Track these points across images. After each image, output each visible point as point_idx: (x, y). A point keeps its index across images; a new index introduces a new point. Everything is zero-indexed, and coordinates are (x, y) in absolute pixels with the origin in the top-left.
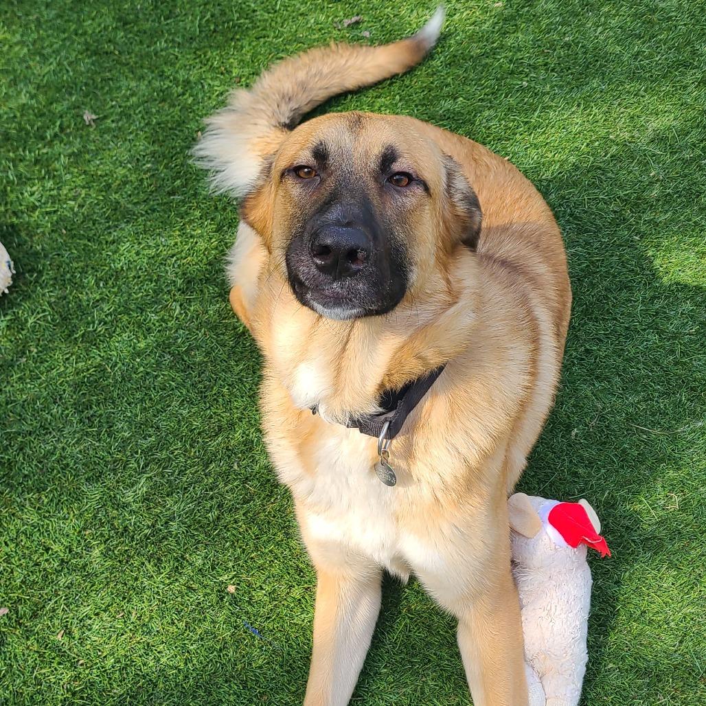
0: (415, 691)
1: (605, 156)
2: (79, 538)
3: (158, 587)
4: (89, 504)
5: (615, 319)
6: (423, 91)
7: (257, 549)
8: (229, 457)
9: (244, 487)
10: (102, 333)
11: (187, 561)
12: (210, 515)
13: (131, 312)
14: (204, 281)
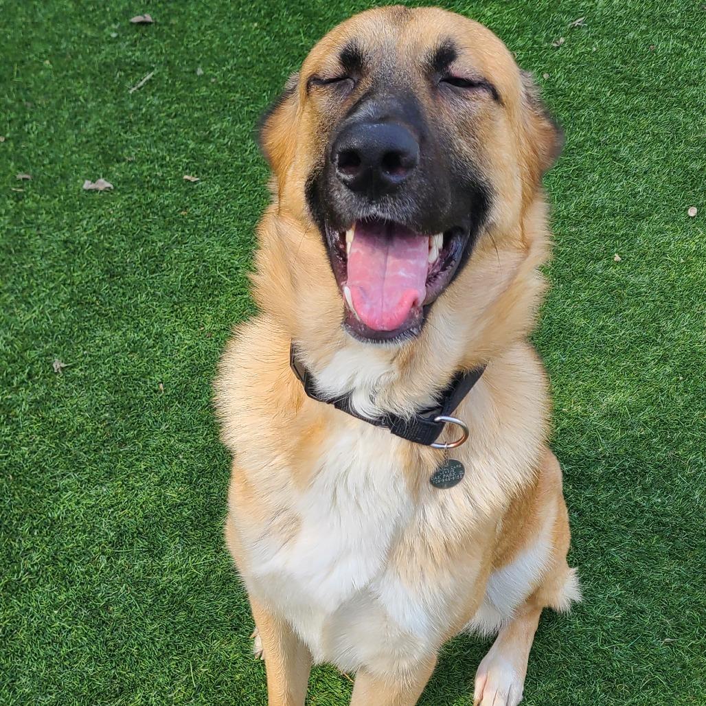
10: (25, 583)
13: (59, 563)
14: (135, 535)
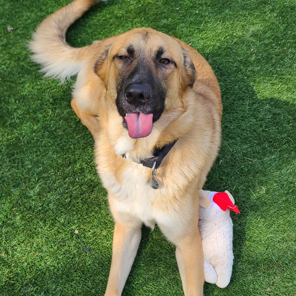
0: (156, 273)
1: (232, 43)
2: (10, 212)
3: (45, 232)
4: (14, 197)
5: (237, 113)
6: (154, 16)
7: (87, 214)
8: (74, 175)
9: (81, 188)
11: (57, 220)
12: (66, 200)
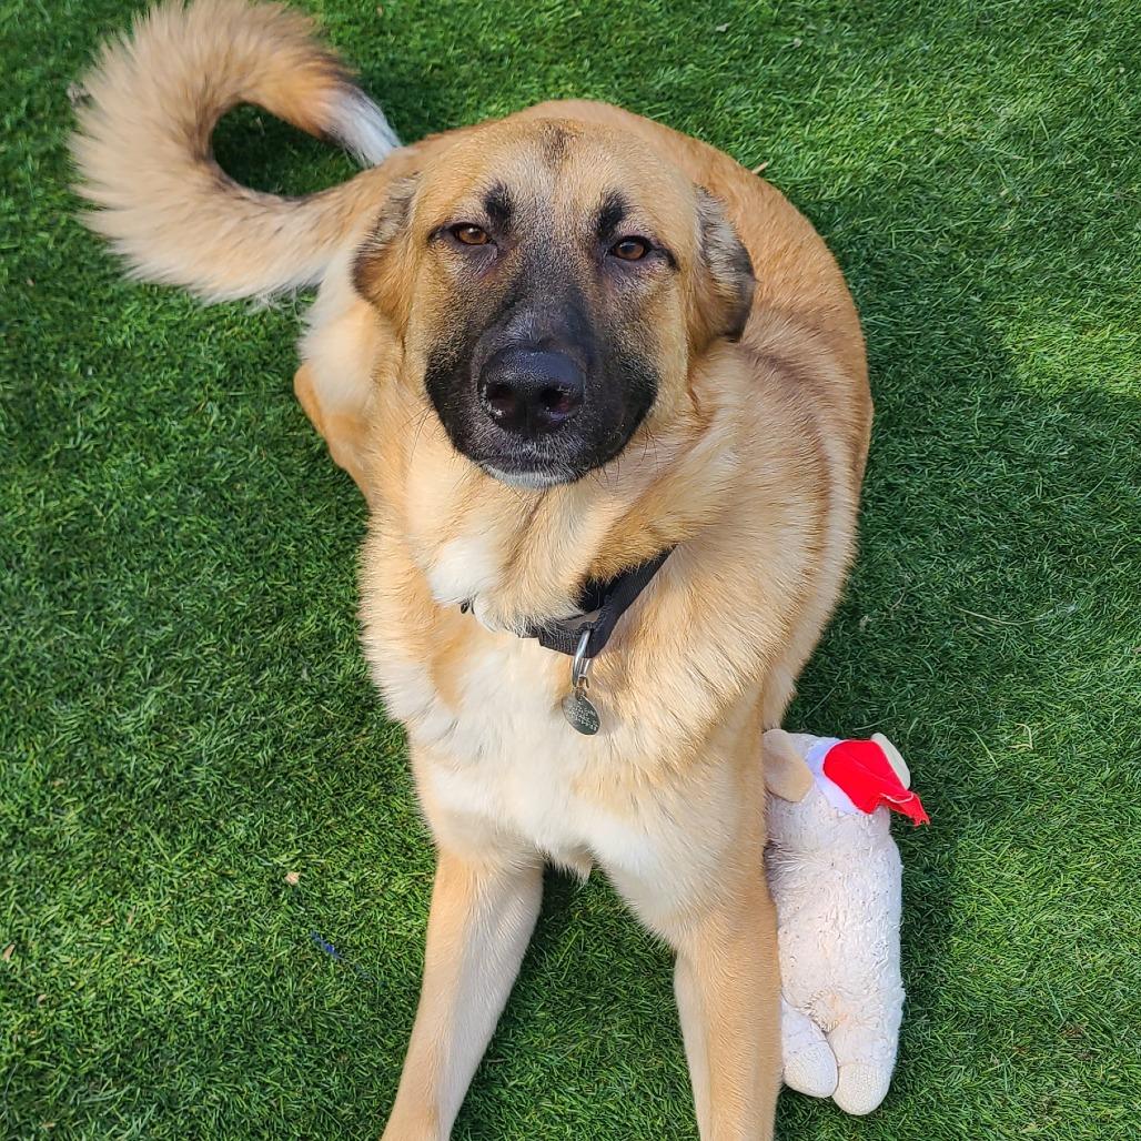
0: (592, 1047)
1: (927, 162)
2: (43, 793)
3: (171, 875)
4: (62, 736)
5: (937, 433)
6: (629, 53)
7: (336, 810)
8: (294, 659)
9: (319, 709)
10: (89, 451)
11: (221, 831)
12: (259, 754)
13: (139, 418)
14: (259, 367)
